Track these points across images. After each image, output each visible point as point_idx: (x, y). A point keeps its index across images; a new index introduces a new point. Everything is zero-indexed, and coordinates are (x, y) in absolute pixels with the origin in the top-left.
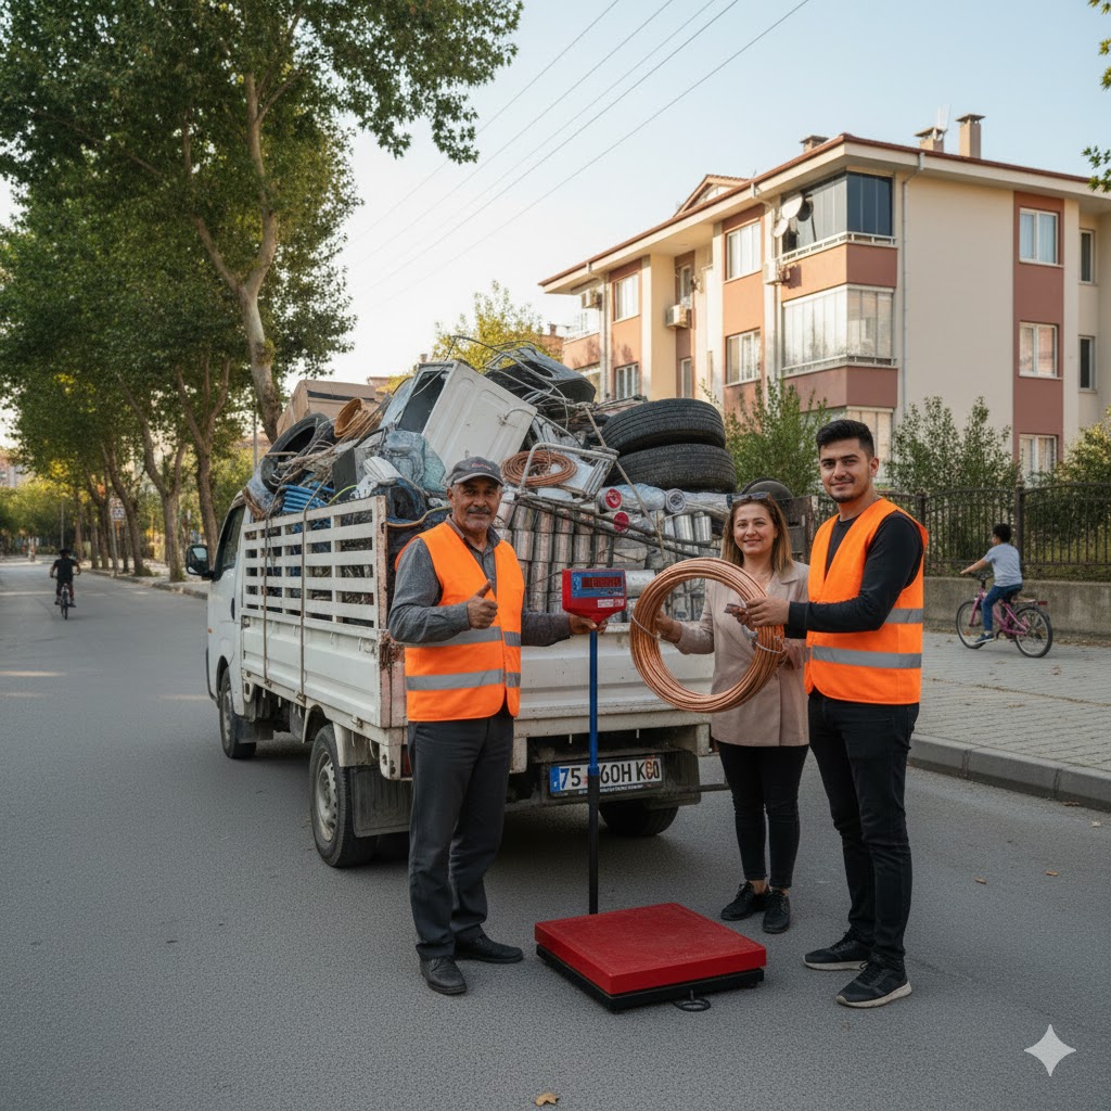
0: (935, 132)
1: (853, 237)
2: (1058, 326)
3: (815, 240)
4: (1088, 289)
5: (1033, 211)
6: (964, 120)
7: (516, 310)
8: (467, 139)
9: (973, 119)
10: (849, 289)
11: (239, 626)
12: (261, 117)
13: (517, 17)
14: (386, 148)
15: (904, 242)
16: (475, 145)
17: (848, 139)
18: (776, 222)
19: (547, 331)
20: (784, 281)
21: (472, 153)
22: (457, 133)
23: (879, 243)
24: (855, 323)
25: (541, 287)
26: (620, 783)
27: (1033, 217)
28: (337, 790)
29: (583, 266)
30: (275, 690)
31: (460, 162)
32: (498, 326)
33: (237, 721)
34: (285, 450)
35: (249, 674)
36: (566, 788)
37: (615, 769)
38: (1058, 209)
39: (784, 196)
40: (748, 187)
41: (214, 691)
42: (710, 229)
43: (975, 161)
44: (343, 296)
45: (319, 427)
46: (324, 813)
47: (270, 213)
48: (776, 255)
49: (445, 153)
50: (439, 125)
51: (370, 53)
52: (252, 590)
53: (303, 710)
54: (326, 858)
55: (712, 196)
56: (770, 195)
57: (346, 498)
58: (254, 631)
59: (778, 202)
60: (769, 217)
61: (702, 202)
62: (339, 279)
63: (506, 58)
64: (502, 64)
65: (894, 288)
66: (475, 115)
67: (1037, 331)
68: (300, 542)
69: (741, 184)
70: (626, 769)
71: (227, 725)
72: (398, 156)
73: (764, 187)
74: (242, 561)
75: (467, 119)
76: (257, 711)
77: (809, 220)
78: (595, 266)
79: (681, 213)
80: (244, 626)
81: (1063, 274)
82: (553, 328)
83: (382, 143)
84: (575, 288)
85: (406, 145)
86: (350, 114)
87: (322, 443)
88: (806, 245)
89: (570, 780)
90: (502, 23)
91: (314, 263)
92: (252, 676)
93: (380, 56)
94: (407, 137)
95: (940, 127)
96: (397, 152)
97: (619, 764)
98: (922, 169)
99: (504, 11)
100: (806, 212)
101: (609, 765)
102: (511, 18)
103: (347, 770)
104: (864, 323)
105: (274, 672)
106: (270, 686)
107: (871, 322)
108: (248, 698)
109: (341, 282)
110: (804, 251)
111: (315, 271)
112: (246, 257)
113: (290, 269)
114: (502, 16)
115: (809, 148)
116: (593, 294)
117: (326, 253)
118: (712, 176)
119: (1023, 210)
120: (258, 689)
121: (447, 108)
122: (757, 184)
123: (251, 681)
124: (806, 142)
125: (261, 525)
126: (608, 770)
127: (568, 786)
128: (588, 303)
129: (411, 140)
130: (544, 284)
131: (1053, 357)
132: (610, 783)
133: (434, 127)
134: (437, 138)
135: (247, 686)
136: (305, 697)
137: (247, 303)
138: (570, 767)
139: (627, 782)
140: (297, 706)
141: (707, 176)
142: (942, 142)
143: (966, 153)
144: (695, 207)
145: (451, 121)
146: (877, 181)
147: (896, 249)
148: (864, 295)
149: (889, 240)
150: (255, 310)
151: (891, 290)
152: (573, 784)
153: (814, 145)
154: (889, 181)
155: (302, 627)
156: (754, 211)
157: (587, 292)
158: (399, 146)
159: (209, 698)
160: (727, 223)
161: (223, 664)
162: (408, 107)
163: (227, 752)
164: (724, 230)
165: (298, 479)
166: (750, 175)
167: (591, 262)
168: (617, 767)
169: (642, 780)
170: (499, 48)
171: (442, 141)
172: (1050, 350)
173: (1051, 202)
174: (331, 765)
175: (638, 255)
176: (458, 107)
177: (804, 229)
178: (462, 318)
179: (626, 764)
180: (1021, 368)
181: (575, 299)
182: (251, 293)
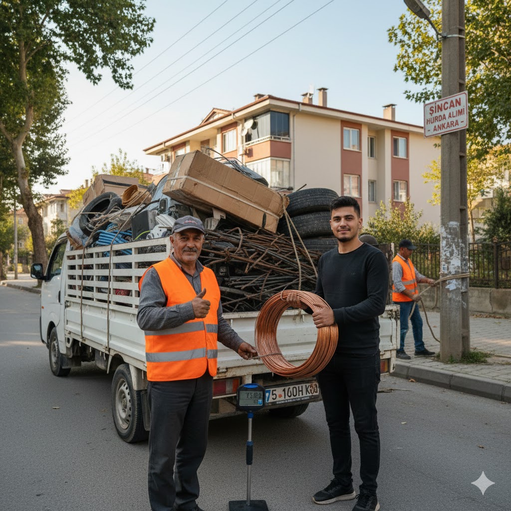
0: (308, 95)
1: (273, 138)
2: (360, 176)
3: (259, 137)
4: (372, 160)
5: (349, 129)
6: (320, 90)
7: (131, 162)
8: (128, 78)
9: (323, 90)
10: (271, 159)
11: (63, 306)
12: (27, 62)
13: (153, 26)
14: (89, 80)
15: (294, 139)
16: (132, 82)
17: (270, 97)
18: (243, 130)
19: (145, 171)
20: (246, 154)
21: (130, 85)
22: (124, 76)
23: (284, 141)
24: (274, 173)
25: (144, 152)
26: (297, 396)
27: (349, 131)
28: (132, 400)
29: (161, 144)
30: (87, 343)
31: (124, 89)
32: (121, 170)
33: (61, 357)
34: (92, 211)
35: (70, 333)
36: (269, 401)
37: (295, 389)
38: (359, 128)
39: (246, 119)
40: (231, 115)
41: (45, 339)
42: (216, 131)
43: (324, 108)
44: (64, 148)
45: (112, 199)
46: (122, 414)
47: (30, 107)
48: (243, 143)
49: (118, 84)
50: (115, 71)
51: (82, 35)
52: (71, 287)
53: (107, 356)
54: (123, 437)
55: (216, 117)
56: (240, 118)
57: (144, 237)
58: (74, 310)
59: (244, 120)
60: (239, 128)
61: (211, 120)
62: (63, 139)
63: (148, 43)
64: (146, 46)
65: (290, 159)
66: (132, 68)
67: (351, 178)
68: (108, 262)
69: (227, 113)
70: (300, 389)
71: (54, 360)
72: (95, 84)
73: (238, 115)
74: (65, 271)
75: (129, 70)
76: (73, 352)
77: (256, 130)
78: (167, 144)
79: (202, 124)
80: (66, 306)
81: (361, 155)
82: (147, 169)
83: (88, 77)
84: (158, 153)
85: (99, 79)
86: (74, 63)
87: (116, 208)
88: (255, 140)
89: (271, 397)
90: (146, 28)
91: (48, 131)
92: (72, 334)
93: (87, 37)
94: (100, 76)
95: (311, 93)
96: (95, 83)
97: (297, 386)
98: (300, 110)
99: (147, 23)
100: (255, 126)
101: (291, 387)
102: (150, 26)
103: (139, 392)
104: (277, 173)
105: (88, 333)
106: (85, 340)
107: (281, 173)
108: (69, 345)
109: (64, 141)
110: (253, 143)
111: (49, 135)
112: (17, 128)
113: (37, 133)
114: (145, 25)
115: (257, 99)
116: (166, 155)
117: (55, 126)
118: (216, 109)
119: (345, 128)
120: (75, 342)
121: (120, 64)
122: (234, 114)
123: (71, 337)
124: (256, 96)
125: (80, 252)
126: (291, 389)
127: (271, 400)
128: (164, 159)
129: (101, 77)
130: (146, 150)
131: (358, 188)
132: (292, 397)
133: (113, 72)
134: (114, 77)
135: (68, 340)
136: (110, 349)
137: (16, 149)
138: (271, 389)
139: (301, 396)
140: (102, 353)
141: (214, 109)
142: (311, 99)
143: (321, 105)
144: (208, 122)
145: (121, 70)
146: (283, 114)
147: (290, 143)
148: (278, 162)
149: (288, 139)
150: (21, 152)
151: (289, 160)
152: (273, 399)
153: (259, 98)
154: (288, 115)
155: (109, 309)
156: (233, 125)
157: (163, 155)
158: (96, 80)
159: (41, 344)
160: (223, 129)
161: (52, 325)
162: (100, 61)
163: (54, 373)
164: (222, 131)
165: (104, 227)
166: (232, 110)
167: (165, 142)
168: (296, 388)
169: (308, 395)
170: (145, 39)
171: (117, 79)
172: (357, 185)
173: (357, 125)
174: (126, 386)
175: (184, 141)
176: (125, 64)
177: (254, 132)
178: (105, 165)
179: (300, 386)
180: (345, 192)
181: (158, 157)
182: (19, 144)
